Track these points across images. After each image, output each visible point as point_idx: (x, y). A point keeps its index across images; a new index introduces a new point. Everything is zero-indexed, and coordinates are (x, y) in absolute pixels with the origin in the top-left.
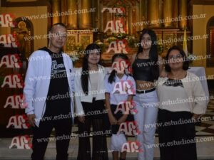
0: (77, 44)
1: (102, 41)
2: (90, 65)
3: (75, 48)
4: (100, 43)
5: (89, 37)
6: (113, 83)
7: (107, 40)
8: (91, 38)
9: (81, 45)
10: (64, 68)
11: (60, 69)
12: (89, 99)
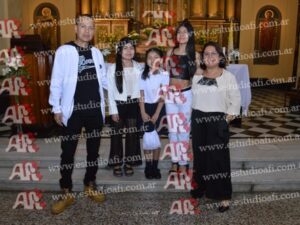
0: (109, 35)
1: (138, 32)
2: (124, 61)
3: (108, 40)
4: (136, 34)
5: (123, 28)
6: (147, 80)
7: (144, 30)
8: (126, 28)
9: (114, 36)
10: (93, 64)
11: (89, 64)
12: (123, 98)
